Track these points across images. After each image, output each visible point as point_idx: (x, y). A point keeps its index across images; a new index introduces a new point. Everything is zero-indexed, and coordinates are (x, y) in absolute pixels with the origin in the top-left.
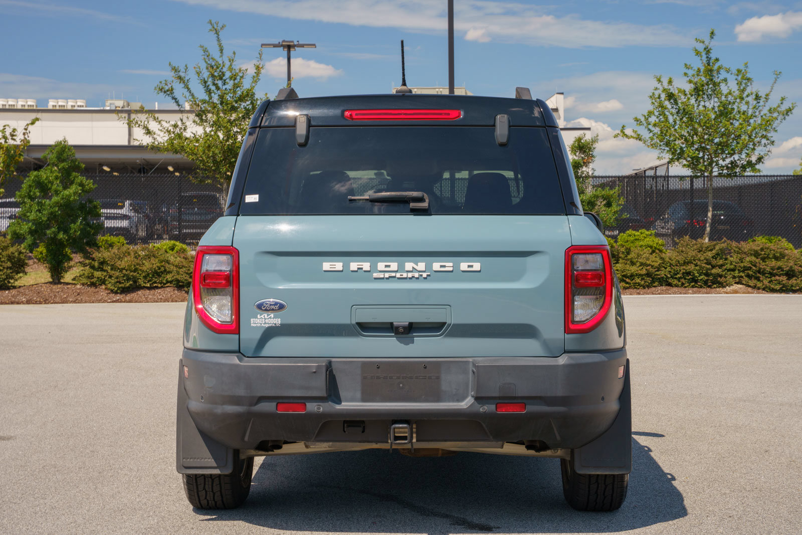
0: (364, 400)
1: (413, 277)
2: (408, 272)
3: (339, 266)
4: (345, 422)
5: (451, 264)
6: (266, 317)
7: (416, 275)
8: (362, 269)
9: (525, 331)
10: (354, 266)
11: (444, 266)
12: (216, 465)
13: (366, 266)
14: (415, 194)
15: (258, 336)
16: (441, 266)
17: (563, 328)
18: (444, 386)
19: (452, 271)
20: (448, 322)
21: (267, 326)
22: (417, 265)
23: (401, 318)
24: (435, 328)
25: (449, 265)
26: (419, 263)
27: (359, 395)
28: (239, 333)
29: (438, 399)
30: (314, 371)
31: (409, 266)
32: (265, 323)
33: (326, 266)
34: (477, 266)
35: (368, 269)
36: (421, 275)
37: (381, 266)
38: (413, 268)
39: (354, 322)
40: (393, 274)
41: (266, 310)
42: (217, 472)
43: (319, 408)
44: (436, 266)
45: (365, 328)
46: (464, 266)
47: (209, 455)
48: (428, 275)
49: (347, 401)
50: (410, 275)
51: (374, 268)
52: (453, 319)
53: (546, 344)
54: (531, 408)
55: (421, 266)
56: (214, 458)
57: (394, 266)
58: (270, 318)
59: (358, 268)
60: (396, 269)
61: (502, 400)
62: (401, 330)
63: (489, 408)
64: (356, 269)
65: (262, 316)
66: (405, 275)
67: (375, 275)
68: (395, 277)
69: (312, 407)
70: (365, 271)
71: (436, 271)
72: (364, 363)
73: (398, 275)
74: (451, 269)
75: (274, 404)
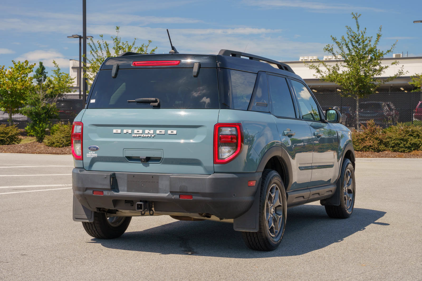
0: (128, 191)
1: (148, 136)
2: (146, 134)
3: (119, 131)
4: (126, 201)
5: (164, 131)
6: (92, 153)
7: (149, 136)
8: (128, 132)
9: (196, 162)
10: (125, 131)
11: (161, 132)
12: (87, 218)
13: (130, 131)
14: (153, 99)
15: (89, 161)
16: (160, 132)
17: (213, 161)
18: (160, 186)
19: (164, 134)
20: (162, 157)
21: (92, 157)
22: (150, 131)
23: (143, 155)
24: (157, 160)
25: (163, 131)
26: (151, 130)
27: (126, 189)
28: (83, 160)
29: (158, 192)
30: (105, 177)
31: (147, 131)
32: (92, 156)
33: (115, 131)
34: (175, 132)
35: (131, 133)
36: (152, 136)
37: (136, 131)
38: (148, 132)
39: (124, 156)
40: (140, 135)
41: (92, 150)
42: (87, 221)
43: (108, 194)
44: (158, 132)
45: (130, 159)
46: (169, 132)
47: (84, 213)
48: (154, 136)
49: (122, 191)
50: (147, 136)
51: (133, 131)
52: (166, 155)
53: (205, 168)
54: (195, 198)
55: (152, 132)
56: (86, 215)
57: (141, 131)
58: (93, 153)
59: (127, 132)
60: (141, 133)
61: (182, 193)
62: (143, 160)
63: (177, 197)
64: (126, 133)
65: (91, 153)
66: (145, 136)
67: (133, 135)
68: (141, 136)
69: (106, 193)
70: (129, 134)
71: (158, 134)
72: (128, 175)
73: (142, 136)
74: (164, 133)
75: (92, 191)
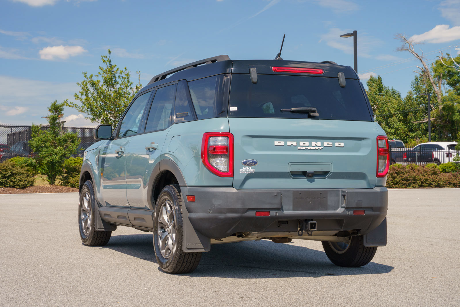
0: (294, 210)
1: (316, 149)
2: (313, 146)
3: (282, 143)
4: (279, 222)
5: (332, 143)
6: (247, 168)
7: (317, 148)
8: (293, 145)
10: (289, 143)
12: (203, 247)
13: (295, 143)
14: (312, 109)
15: (243, 178)
16: (328, 144)
17: (376, 175)
18: (329, 203)
19: (332, 147)
20: (331, 171)
21: (248, 173)
23: (310, 169)
24: (324, 174)
25: (331, 144)
26: (318, 143)
27: (291, 207)
28: (233, 177)
29: (326, 209)
30: (276, 195)
31: (314, 144)
32: (247, 172)
33: (276, 143)
34: (342, 144)
35: (296, 145)
36: (319, 148)
37: (301, 143)
38: (316, 145)
39: (289, 171)
40: (307, 148)
41: (248, 165)
43: (276, 214)
44: (325, 144)
45: (294, 174)
46: (337, 144)
48: (322, 148)
49: (286, 210)
50: (314, 148)
51: (298, 143)
52: (332, 169)
53: (369, 183)
54: (368, 213)
55: (319, 144)
56: (202, 243)
57: (307, 144)
58: (250, 169)
59: (291, 144)
60: (308, 145)
61: (356, 209)
62: (310, 175)
63: (350, 213)
64: (290, 145)
65: (246, 168)
66: (312, 148)
67: (299, 148)
68: (307, 149)
69: (273, 213)
70: (294, 146)
71: (325, 147)
72: (294, 192)
73: (309, 148)
74: (332, 145)
75: (255, 212)
